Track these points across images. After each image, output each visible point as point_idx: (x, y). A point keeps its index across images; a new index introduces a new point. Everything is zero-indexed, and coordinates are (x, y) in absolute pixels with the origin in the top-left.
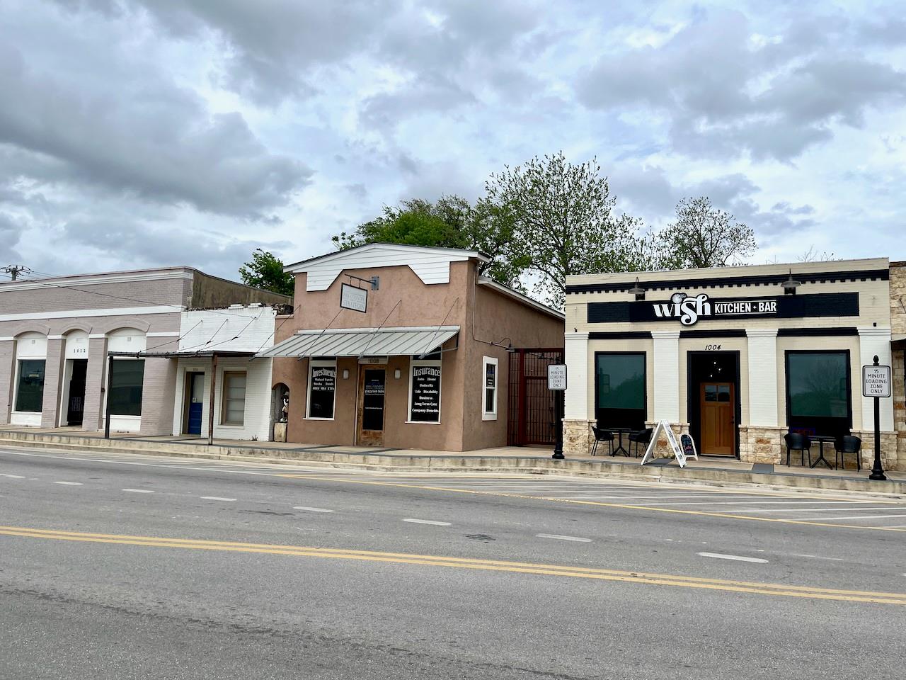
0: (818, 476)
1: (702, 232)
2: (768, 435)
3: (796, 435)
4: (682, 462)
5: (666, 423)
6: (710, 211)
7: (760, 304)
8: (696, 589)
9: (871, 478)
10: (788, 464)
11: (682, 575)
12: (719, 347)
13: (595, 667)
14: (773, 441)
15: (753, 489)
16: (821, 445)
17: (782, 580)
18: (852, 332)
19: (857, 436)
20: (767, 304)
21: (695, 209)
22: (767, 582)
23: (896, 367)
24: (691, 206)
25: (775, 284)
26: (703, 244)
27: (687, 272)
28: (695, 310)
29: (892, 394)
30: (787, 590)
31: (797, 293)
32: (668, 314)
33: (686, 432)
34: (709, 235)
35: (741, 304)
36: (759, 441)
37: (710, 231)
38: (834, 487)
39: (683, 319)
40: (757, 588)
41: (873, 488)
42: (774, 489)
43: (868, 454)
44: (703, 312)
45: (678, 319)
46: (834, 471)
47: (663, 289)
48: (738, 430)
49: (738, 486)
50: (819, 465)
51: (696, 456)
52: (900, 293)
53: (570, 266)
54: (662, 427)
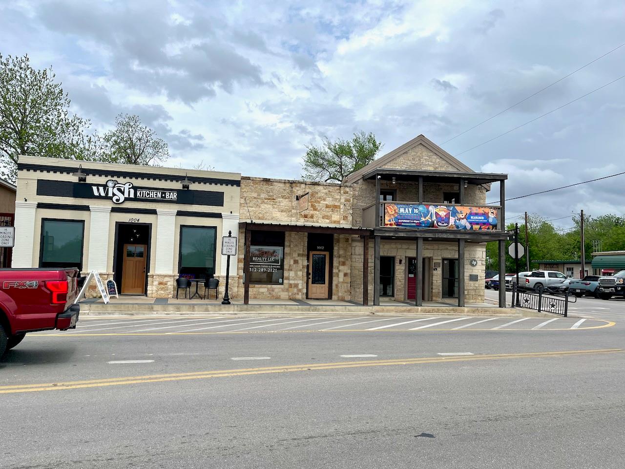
0: (193, 304)
1: (134, 140)
2: (166, 279)
3: (183, 279)
4: (106, 299)
5: (96, 272)
6: (140, 126)
7: (167, 193)
8: (101, 387)
9: (223, 303)
10: (177, 298)
11: (93, 379)
12: (138, 220)
13: (13, 458)
14: (169, 283)
15: (154, 315)
16: (197, 284)
17: (162, 371)
18: (219, 216)
19: (217, 278)
20: (172, 194)
21: (129, 122)
22: (151, 374)
23: (240, 238)
24: (127, 120)
25: (177, 181)
26: (134, 148)
27: (121, 166)
28: (123, 193)
29: (237, 254)
30: (162, 378)
31: (190, 189)
32: (103, 194)
33: (112, 279)
34: (138, 143)
35: (155, 192)
36: (160, 283)
37: (140, 140)
38: (202, 310)
39: (114, 199)
40: (144, 379)
41: (223, 309)
42: (167, 314)
43: (222, 289)
44: (129, 195)
45: (111, 198)
46: (203, 300)
47: (100, 176)
48: (147, 276)
49: (144, 314)
50: (194, 297)
51: (117, 296)
52: (245, 195)
53: (26, 148)
54: (92, 275)
